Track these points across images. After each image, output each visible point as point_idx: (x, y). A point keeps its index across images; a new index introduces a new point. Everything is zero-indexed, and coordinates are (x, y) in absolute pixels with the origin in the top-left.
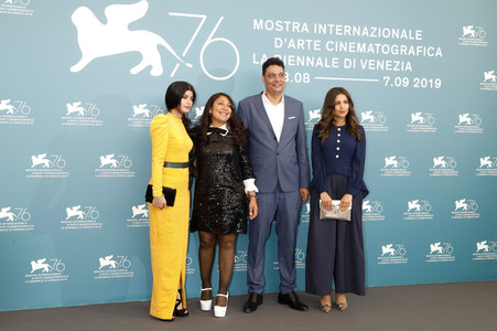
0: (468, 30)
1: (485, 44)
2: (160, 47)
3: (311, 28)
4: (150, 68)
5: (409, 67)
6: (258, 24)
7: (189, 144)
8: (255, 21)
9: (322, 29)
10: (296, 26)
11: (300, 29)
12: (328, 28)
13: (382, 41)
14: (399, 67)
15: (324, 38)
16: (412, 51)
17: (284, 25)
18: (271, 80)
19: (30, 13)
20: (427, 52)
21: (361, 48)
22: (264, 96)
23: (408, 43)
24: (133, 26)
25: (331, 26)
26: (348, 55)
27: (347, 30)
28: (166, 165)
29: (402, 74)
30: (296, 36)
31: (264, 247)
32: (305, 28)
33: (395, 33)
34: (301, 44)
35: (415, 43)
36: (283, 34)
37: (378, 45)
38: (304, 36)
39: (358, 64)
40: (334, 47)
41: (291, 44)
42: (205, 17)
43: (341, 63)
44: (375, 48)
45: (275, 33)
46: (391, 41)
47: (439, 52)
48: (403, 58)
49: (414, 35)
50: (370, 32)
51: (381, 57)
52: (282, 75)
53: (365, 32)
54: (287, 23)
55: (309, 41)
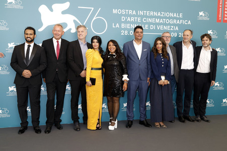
0: (201, 13)
1: (208, 19)
2: (75, 21)
3: (137, 12)
4: (70, 29)
5: (177, 29)
6: (115, 11)
7: (102, 60)
8: (114, 10)
9: (141, 13)
10: (130, 12)
11: (132, 13)
12: (144, 13)
13: (166, 18)
14: (173, 28)
15: (142, 17)
16: (178, 22)
17: (126, 12)
18: (137, 34)
19: (22, 7)
20: (185, 22)
21: (157, 21)
22: (134, 41)
23: (177, 19)
24: (64, 12)
25: (145, 12)
26: (152, 23)
27: (152, 13)
28: (92, 69)
29: (174, 31)
30: (131, 16)
31: (133, 102)
32: (134, 13)
33: (171, 15)
34: (132, 19)
35: (180, 19)
36: (125, 15)
37: (164, 20)
38: (134, 16)
39: (156, 27)
40: (146, 20)
41: (129, 19)
42: (93, 8)
43: (149, 27)
44: (163, 21)
45: (122, 15)
46: (170, 18)
47: (189, 22)
48: (175, 25)
49: (179, 15)
50: (161, 14)
51: (165, 24)
52: (142, 32)
53: (159, 14)
54: (127, 11)
55: (136, 18)
